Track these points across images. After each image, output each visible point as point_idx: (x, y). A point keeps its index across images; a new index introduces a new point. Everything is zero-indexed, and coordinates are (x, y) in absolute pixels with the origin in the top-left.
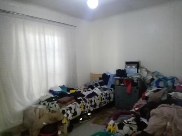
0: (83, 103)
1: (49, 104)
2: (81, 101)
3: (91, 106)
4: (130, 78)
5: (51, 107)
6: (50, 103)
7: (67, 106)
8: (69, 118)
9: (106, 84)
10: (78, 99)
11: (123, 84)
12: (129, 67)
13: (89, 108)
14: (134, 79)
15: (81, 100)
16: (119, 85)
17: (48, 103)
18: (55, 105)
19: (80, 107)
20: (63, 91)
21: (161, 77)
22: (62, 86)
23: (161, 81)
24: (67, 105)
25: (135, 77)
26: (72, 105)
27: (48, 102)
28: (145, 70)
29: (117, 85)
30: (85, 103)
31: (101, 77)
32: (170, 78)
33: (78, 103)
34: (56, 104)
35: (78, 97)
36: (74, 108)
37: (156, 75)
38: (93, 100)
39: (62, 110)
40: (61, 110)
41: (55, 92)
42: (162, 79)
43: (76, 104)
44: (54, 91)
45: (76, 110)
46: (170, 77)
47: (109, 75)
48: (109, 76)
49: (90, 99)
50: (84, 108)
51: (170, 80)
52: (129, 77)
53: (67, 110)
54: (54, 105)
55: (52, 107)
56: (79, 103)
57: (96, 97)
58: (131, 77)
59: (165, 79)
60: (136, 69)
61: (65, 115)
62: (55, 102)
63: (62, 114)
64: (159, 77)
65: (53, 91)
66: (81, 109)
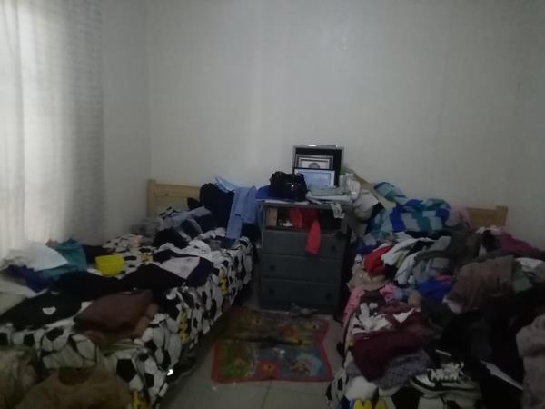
0: (184, 310)
1: (29, 340)
2: (179, 307)
3: (205, 316)
4: (318, 202)
5: (45, 353)
6: (38, 334)
7: (137, 341)
8: (154, 391)
9: (224, 225)
10: (169, 297)
11: (291, 222)
12: (305, 164)
13: (199, 325)
14: (333, 208)
15: (177, 300)
16: (279, 228)
17: (26, 332)
18: (72, 342)
19: (177, 330)
20: (74, 264)
21: (403, 202)
22: (64, 244)
23: (404, 211)
24: (139, 336)
25: (335, 202)
26: (155, 330)
27: (18, 328)
28: (351, 175)
29: (270, 228)
30: (190, 310)
31: (196, 195)
32: (430, 204)
33: (171, 316)
34: (78, 338)
35: (169, 293)
36: (162, 341)
37: (386, 193)
38: (208, 294)
39: (115, 362)
40: (110, 363)
41: (41, 271)
42: (406, 207)
43: (165, 321)
44: (32, 270)
45: (166, 348)
46: (430, 200)
47: (229, 189)
48: (231, 194)
49: (200, 290)
50: (188, 331)
51: (430, 209)
52: (314, 201)
53: (143, 357)
54: (62, 340)
55: (54, 351)
56: (174, 315)
57: (214, 276)
58: (321, 200)
59: (416, 206)
60: (333, 173)
61: (136, 383)
62: (67, 323)
63: (119, 380)
64: (397, 199)
65: (25, 267)
66: (182, 338)
